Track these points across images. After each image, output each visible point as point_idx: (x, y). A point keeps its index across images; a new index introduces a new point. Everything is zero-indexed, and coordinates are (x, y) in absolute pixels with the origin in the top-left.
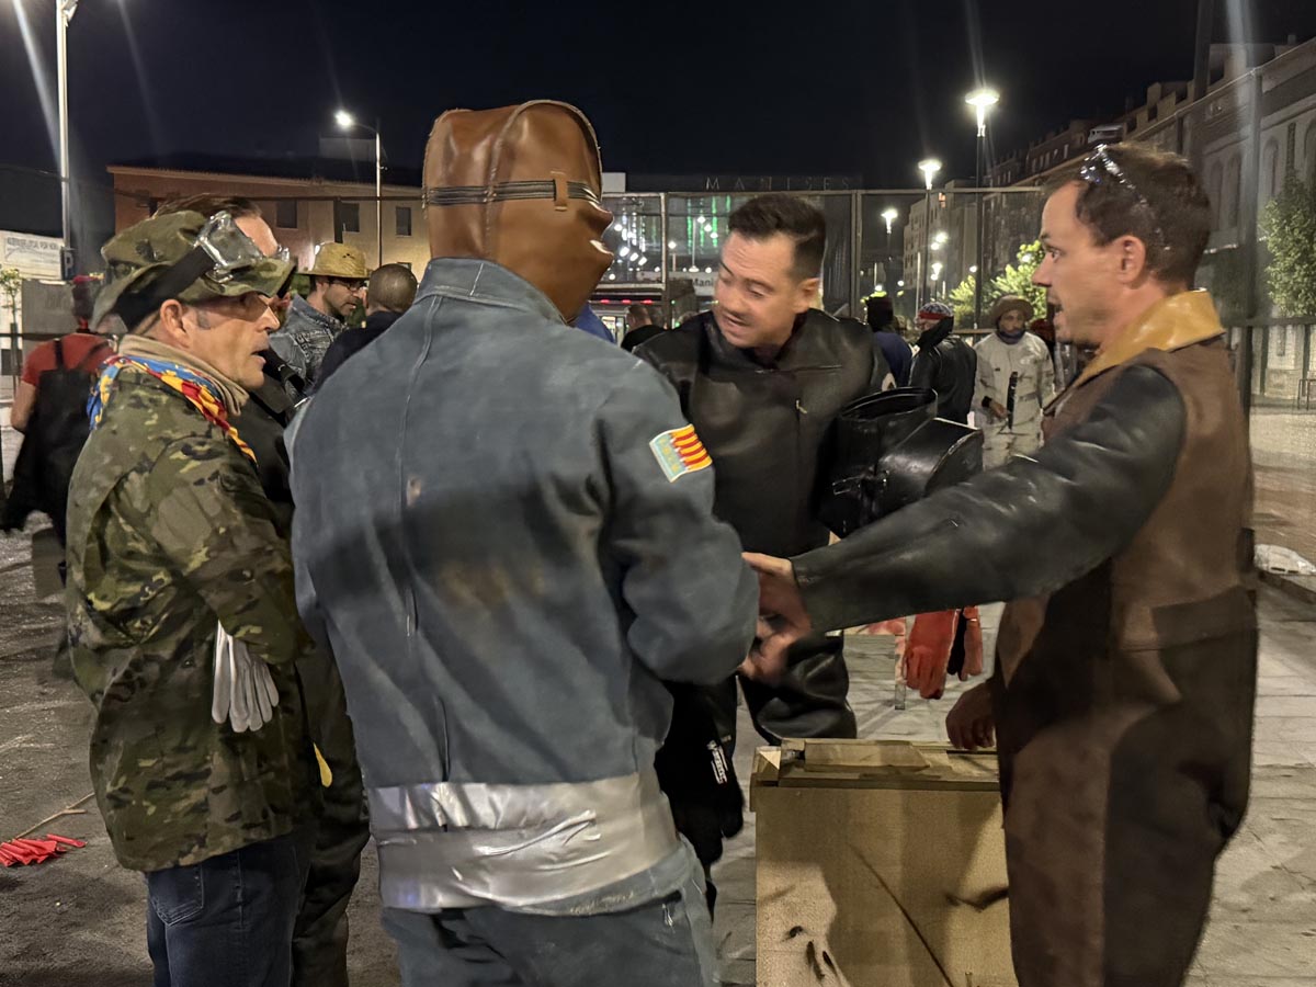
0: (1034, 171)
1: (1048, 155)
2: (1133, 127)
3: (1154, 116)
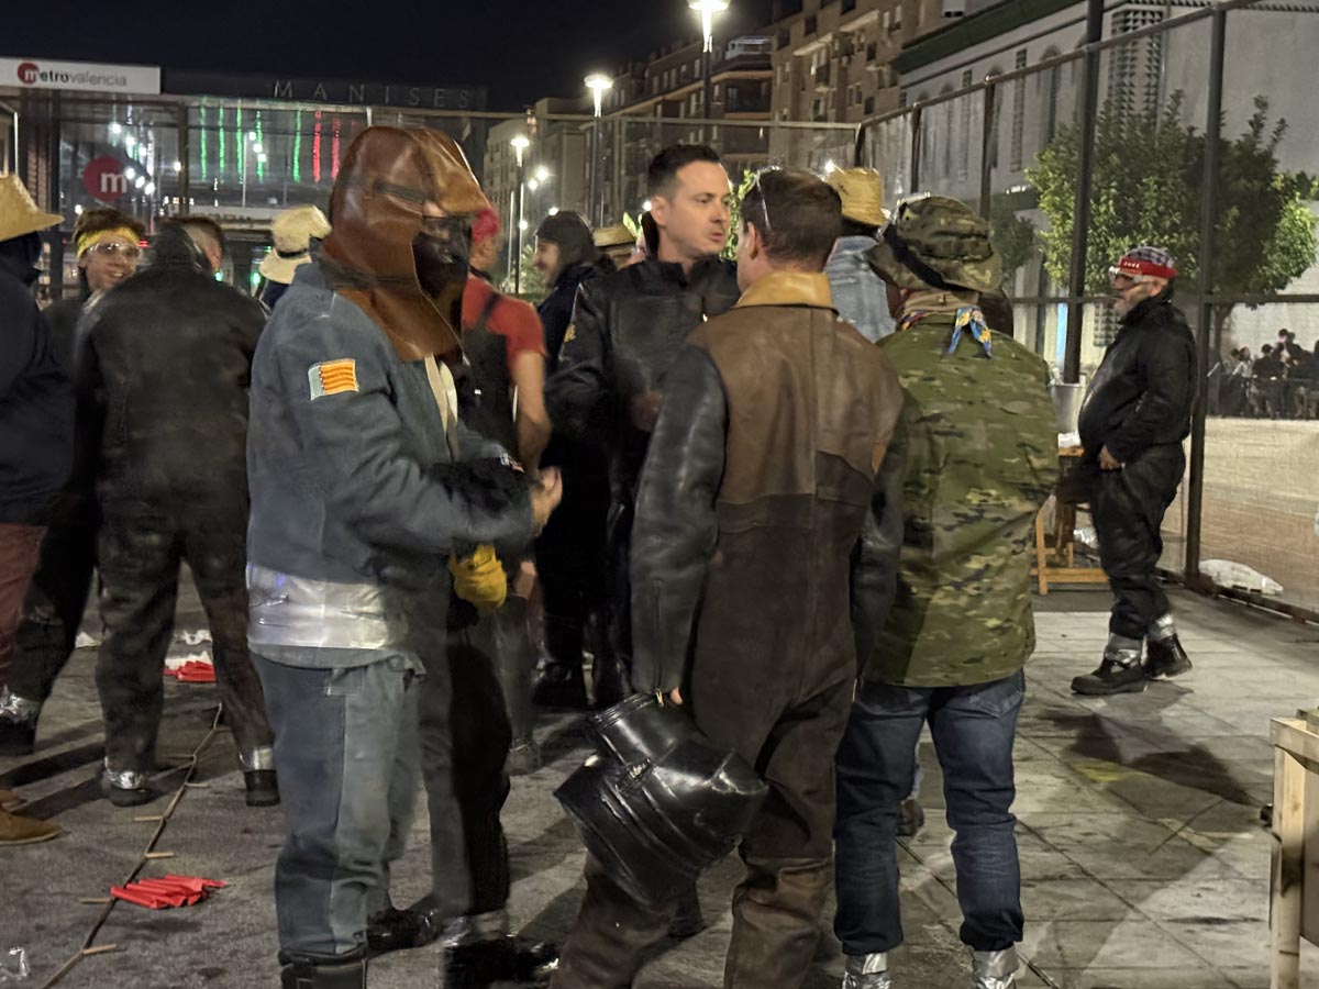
0: (655, 91)
1: (674, 72)
2: (784, 42)
3: (812, 29)
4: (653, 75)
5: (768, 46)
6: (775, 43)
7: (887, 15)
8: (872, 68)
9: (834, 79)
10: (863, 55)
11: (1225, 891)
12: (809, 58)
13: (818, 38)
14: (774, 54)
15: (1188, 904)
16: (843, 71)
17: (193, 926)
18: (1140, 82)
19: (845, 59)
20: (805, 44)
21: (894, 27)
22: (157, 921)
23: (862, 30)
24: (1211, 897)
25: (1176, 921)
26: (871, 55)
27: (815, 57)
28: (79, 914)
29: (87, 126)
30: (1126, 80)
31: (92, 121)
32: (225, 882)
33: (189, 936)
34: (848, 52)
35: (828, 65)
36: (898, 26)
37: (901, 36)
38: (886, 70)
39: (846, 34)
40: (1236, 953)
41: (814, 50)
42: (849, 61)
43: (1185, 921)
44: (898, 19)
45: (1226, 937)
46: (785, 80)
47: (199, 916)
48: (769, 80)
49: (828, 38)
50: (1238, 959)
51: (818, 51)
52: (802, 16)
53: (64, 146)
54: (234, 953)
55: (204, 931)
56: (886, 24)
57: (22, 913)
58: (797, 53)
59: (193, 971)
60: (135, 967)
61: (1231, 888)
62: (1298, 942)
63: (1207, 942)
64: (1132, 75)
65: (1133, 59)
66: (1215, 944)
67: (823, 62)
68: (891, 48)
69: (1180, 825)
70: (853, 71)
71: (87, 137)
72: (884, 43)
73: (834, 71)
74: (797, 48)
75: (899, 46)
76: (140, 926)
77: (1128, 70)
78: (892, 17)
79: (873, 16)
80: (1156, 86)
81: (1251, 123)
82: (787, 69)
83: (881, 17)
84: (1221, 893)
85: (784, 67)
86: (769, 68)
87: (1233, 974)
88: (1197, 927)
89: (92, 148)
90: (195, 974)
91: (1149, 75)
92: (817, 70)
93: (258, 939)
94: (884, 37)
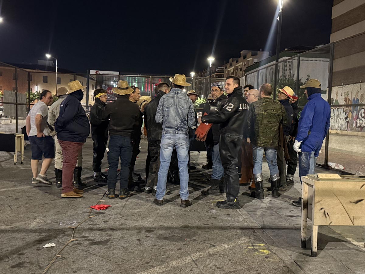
2: (226, 68)
3: (231, 65)
4: (203, 74)
5: (223, 69)
6: (224, 68)
7: (244, 63)
8: (241, 72)
9: (234, 74)
10: (240, 70)
11: (296, 211)
12: (230, 71)
13: (232, 67)
14: (224, 70)
15: (288, 213)
16: (236, 73)
17: (104, 213)
18: (288, 73)
19: (236, 71)
20: (230, 68)
21: (245, 65)
22: (98, 212)
23: (239, 65)
24: (293, 212)
25: (286, 216)
26: (241, 70)
27: (231, 70)
28: (84, 211)
29: (107, 82)
30: (285, 73)
31: (108, 81)
32: (111, 205)
33: (103, 215)
34: (237, 69)
35: (233, 72)
36: (246, 65)
37: (246, 66)
38: (243, 72)
39: (237, 66)
40: (297, 222)
41: (231, 69)
42: (237, 71)
43: (287, 216)
44: (246, 64)
45: (295, 219)
46: (226, 74)
47: (105, 212)
48: (223, 75)
49: (234, 67)
50: (297, 223)
51: (232, 69)
52: (229, 63)
53: (103, 85)
54: (110, 218)
55: (106, 214)
56: (244, 65)
57: (74, 210)
58: (228, 70)
59: (102, 221)
60: (92, 220)
61: (297, 210)
62: (306, 219)
63: (291, 220)
64: (286, 72)
65: (286, 69)
66: (293, 220)
67: (233, 71)
68: (244, 68)
69: (288, 199)
70: (238, 73)
71: (107, 84)
72: (243, 68)
73: (235, 72)
74: (228, 69)
75: (245, 68)
76: (94, 213)
77: (285, 71)
78: (245, 63)
79: (241, 63)
80: (290, 74)
81: (307, 79)
82: (227, 72)
83: (243, 63)
84: (295, 211)
85: (226, 72)
86: (223, 72)
87: (296, 226)
88: (290, 217)
89: (108, 86)
90: (103, 222)
91: (289, 72)
92: (232, 73)
93: (115, 216)
94: (243, 67)
